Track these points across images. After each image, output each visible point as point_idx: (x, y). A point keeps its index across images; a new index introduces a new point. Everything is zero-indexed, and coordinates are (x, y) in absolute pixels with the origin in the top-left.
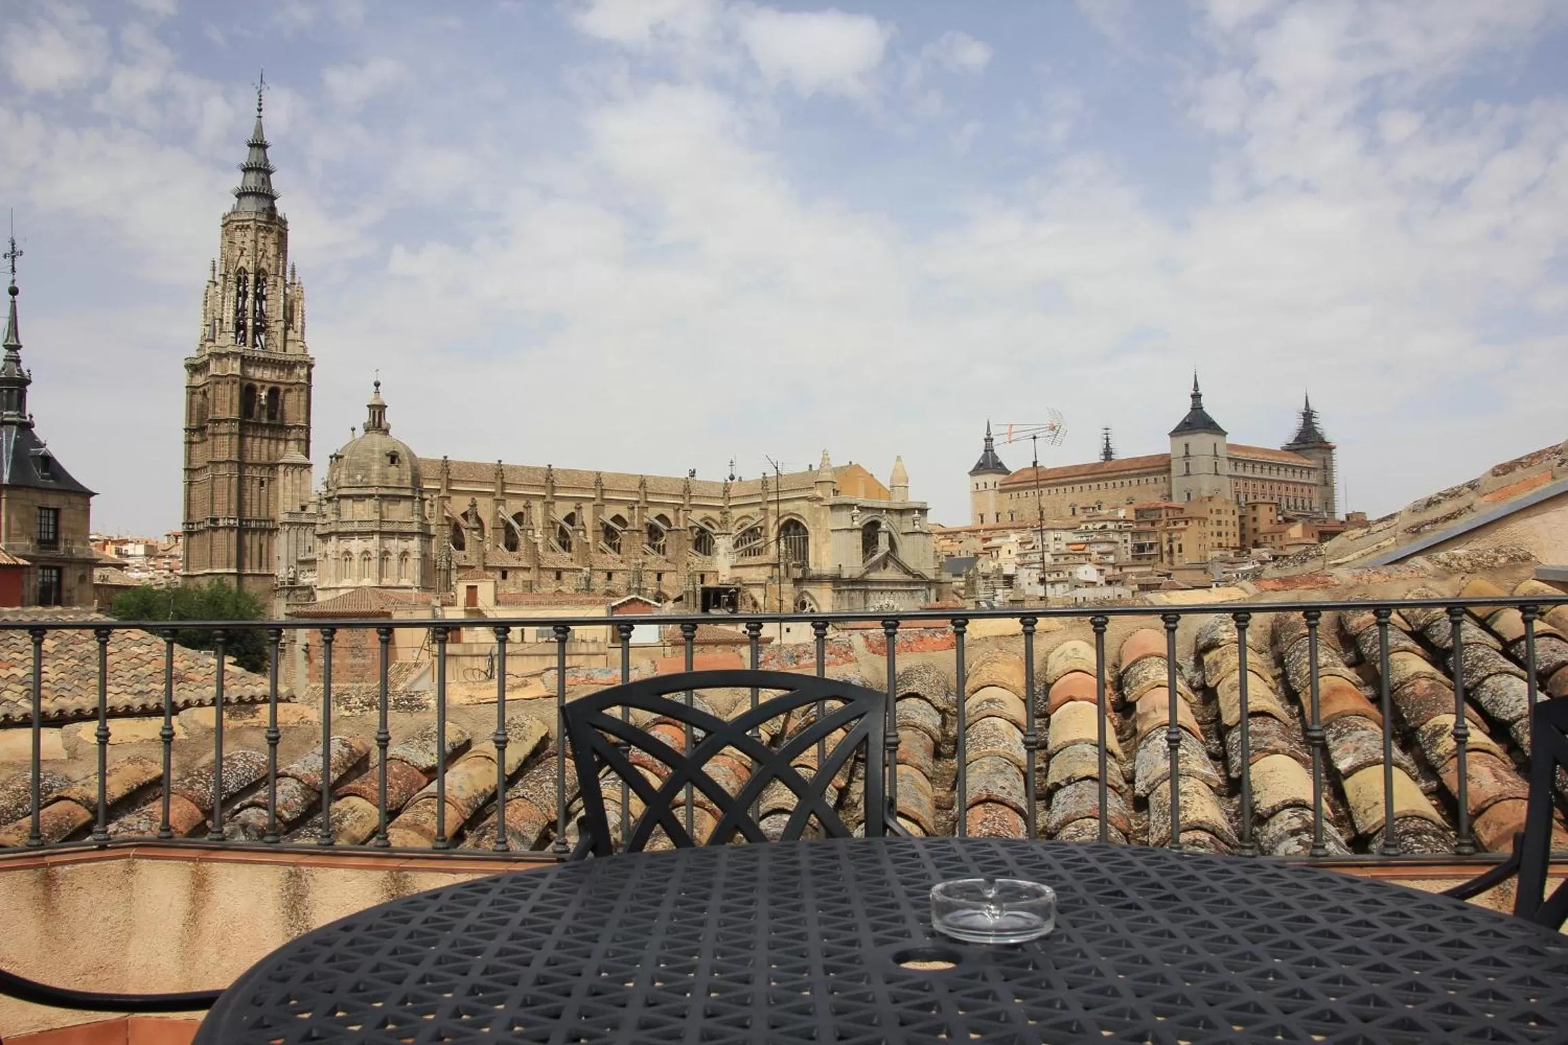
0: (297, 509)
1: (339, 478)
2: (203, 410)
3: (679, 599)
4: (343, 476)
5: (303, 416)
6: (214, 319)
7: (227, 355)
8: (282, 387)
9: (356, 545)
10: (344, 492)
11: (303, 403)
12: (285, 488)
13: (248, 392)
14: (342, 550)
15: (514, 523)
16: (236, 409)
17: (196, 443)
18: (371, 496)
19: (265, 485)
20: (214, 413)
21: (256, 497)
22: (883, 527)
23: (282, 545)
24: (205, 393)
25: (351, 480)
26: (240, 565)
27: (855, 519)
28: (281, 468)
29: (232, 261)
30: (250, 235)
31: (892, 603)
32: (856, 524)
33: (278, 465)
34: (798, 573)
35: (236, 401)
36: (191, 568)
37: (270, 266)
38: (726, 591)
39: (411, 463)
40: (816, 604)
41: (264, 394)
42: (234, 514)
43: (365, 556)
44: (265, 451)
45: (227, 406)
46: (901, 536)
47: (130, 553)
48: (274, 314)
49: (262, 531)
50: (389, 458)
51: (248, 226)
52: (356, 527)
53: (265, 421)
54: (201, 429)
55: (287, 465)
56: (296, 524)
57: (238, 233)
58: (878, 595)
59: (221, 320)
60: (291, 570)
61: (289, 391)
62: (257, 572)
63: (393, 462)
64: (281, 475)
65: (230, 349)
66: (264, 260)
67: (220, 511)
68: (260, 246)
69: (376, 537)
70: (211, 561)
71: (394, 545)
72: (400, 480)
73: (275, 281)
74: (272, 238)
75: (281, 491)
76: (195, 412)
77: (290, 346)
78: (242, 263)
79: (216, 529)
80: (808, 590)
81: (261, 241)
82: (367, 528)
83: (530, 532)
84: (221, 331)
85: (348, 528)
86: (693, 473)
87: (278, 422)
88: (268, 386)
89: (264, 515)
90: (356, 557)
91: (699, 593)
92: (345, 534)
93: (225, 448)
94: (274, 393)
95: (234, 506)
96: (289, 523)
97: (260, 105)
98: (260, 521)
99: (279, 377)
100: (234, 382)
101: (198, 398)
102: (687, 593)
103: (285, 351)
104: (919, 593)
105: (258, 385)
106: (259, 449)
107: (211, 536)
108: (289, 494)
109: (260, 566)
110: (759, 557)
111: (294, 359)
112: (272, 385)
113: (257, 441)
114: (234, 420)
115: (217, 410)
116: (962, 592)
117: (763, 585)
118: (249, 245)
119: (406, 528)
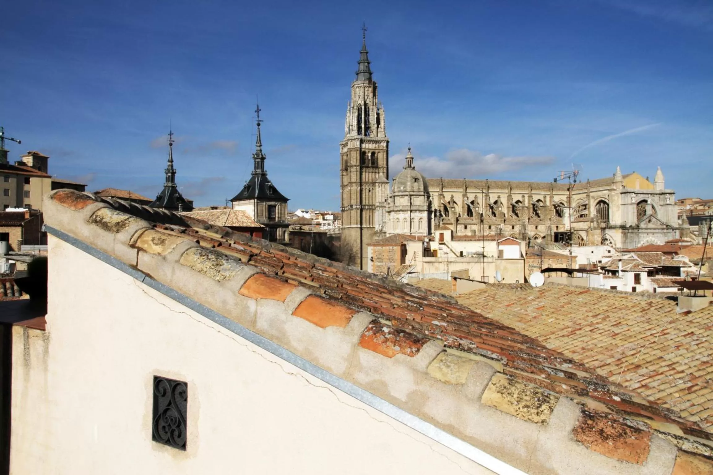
0: (384, 201)
1: (394, 189)
2: (346, 162)
3: (544, 237)
4: (396, 188)
5: (385, 163)
6: (350, 125)
7: (354, 139)
8: (377, 151)
9: (401, 216)
10: (396, 194)
11: (385, 157)
12: (378, 193)
13: (363, 154)
14: (395, 218)
15: (471, 205)
16: (358, 162)
17: (345, 175)
18: (407, 195)
19: (371, 191)
20: (350, 163)
21: (367, 197)
22: (649, 202)
23: (378, 215)
24: (347, 155)
25: (399, 189)
26: (361, 224)
27: (633, 199)
28: (377, 184)
29: (356, 101)
30: (362, 89)
31: (653, 239)
32: (634, 201)
33: (375, 183)
34: (603, 225)
35: (359, 158)
36: (344, 225)
37: (370, 102)
38: (566, 233)
39: (423, 181)
40: (613, 240)
41: (370, 155)
42: (359, 203)
43: (405, 220)
44: (370, 178)
45: (355, 160)
46: (659, 206)
47: (328, 219)
48: (373, 122)
49: (370, 209)
50: (414, 180)
51: (361, 86)
52: (401, 208)
53: (370, 165)
54: (346, 170)
55: (379, 183)
56: (382, 207)
57: (357, 90)
58: (645, 235)
59: (352, 125)
60: (380, 226)
61: (379, 152)
62: (368, 226)
63: (415, 181)
64: (377, 187)
65: (356, 137)
66: (368, 99)
67: (354, 202)
68: (366, 94)
69: (409, 212)
70: (350, 222)
71: (416, 215)
72: (419, 189)
73: (373, 108)
74: (371, 89)
75: (377, 193)
76: (344, 163)
77: (379, 135)
78: (360, 102)
79: (352, 210)
80: (609, 233)
81: (366, 92)
82: (406, 208)
83: (477, 209)
84: (352, 130)
85: (399, 209)
86: (555, 180)
87: (375, 165)
88: (371, 151)
89: (371, 203)
90: (401, 220)
91: (553, 234)
92: (397, 211)
93: (354, 176)
94: (373, 154)
95: (359, 200)
96: (380, 207)
97: (364, 36)
98: (369, 206)
99: (375, 147)
100: (357, 150)
101: (345, 158)
102: (548, 235)
103: (377, 136)
104: (669, 234)
105: (367, 151)
106: (367, 176)
107: (350, 212)
108: (380, 195)
109: (370, 224)
110: (585, 218)
111: (381, 139)
112: (373, 151)
113: (367, 174)
114: (358, 166)
115: (352, 162)
116: (697, 233)
117: (586, 231)
118: (362, 94)
119: (421, 208)
